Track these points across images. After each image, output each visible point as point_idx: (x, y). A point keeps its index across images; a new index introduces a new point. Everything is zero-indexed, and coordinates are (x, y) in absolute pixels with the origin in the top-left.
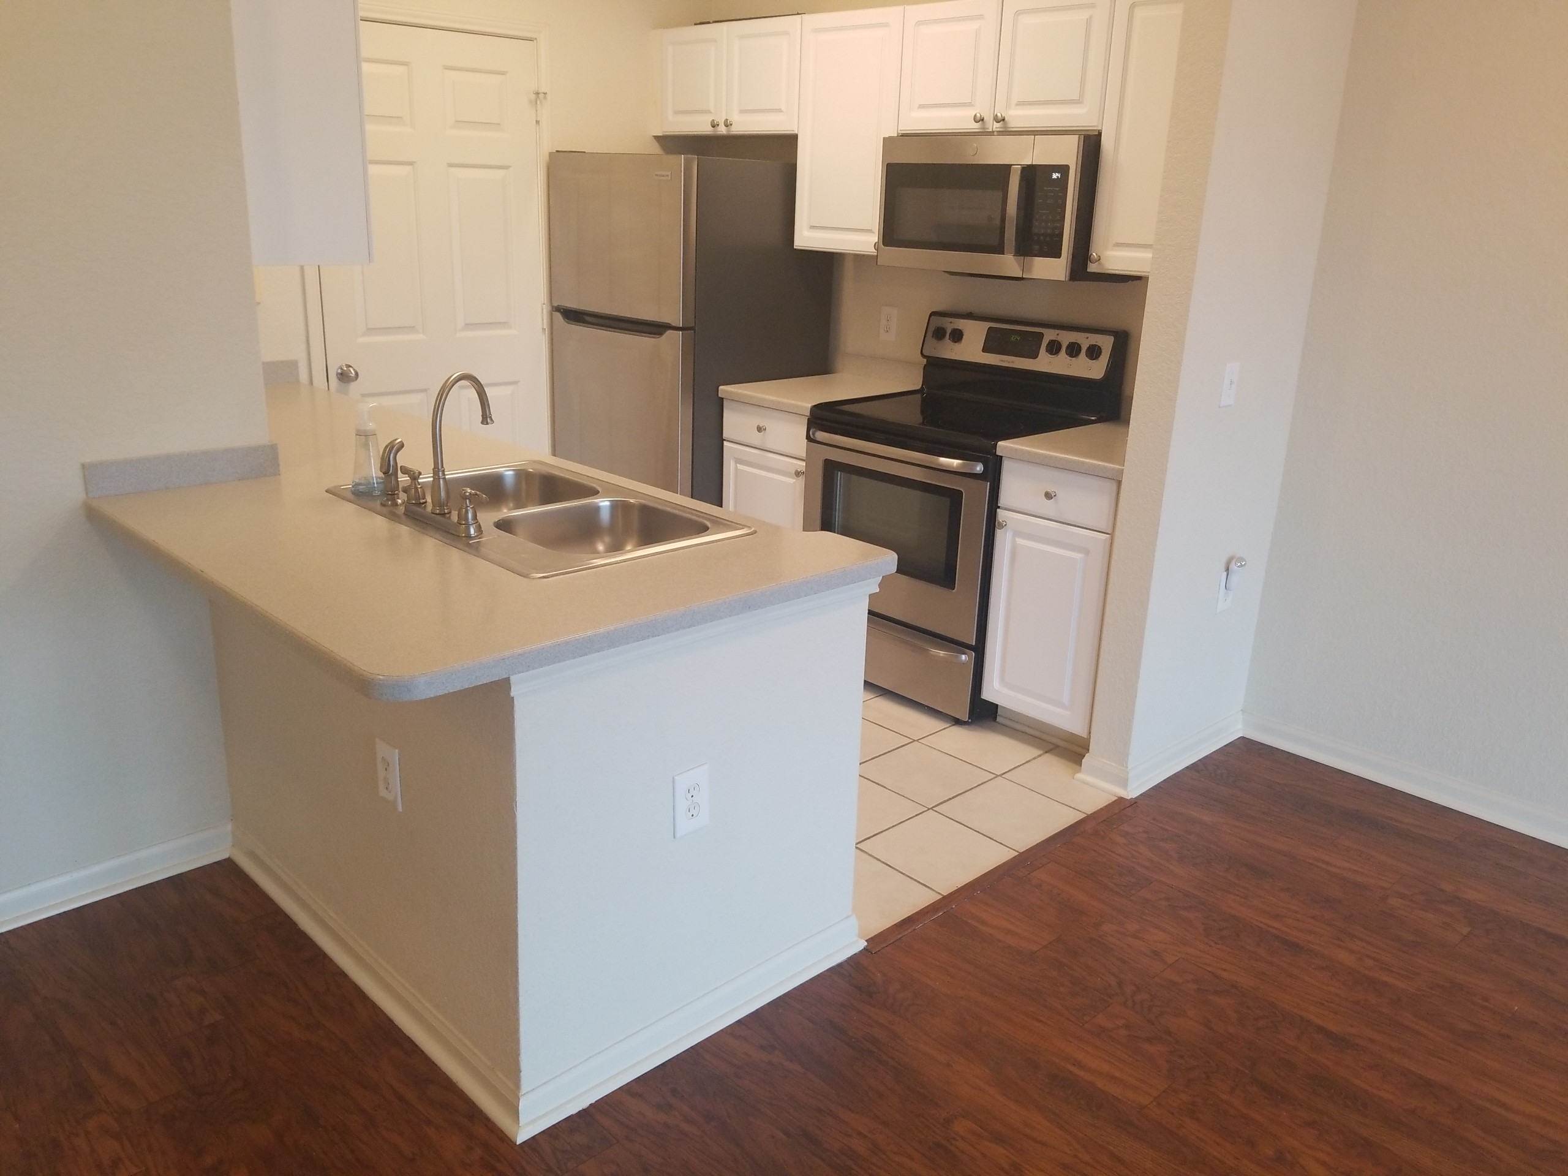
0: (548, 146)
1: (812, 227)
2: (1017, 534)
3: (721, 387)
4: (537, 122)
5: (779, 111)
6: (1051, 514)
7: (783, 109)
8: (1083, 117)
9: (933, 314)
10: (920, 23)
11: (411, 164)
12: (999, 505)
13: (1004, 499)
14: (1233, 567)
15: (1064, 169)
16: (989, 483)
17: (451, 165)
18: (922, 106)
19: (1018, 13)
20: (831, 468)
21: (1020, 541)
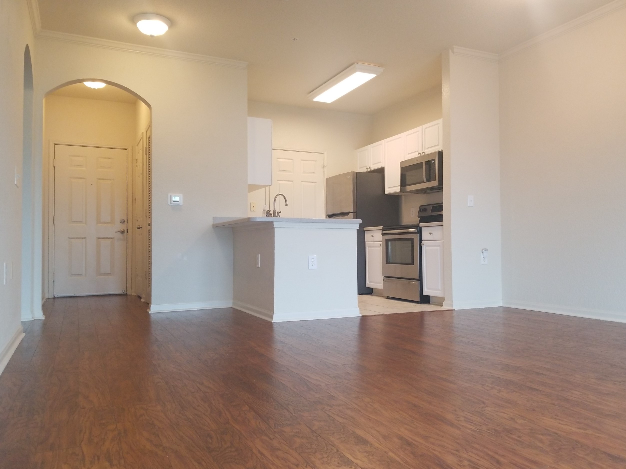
0: (326, 177)
1: (388, 188)
2: (427, 246)
3: (364, 228)
4: (324, 172)
5: (380, 162)
6: (432, 239)
7: (381, 161)
8: (439, 149)
9: (420, 206)
10: (407, 135)
11: (292, 181)
12: (422, 240)
13: (423, 237)
14: (484, 251)
15: (434, 160)
16: (418, 234)
17: (302, 182)
18: (409, 154)
19: (425, 129)
20: (387, 241)
21: (427, 248)
